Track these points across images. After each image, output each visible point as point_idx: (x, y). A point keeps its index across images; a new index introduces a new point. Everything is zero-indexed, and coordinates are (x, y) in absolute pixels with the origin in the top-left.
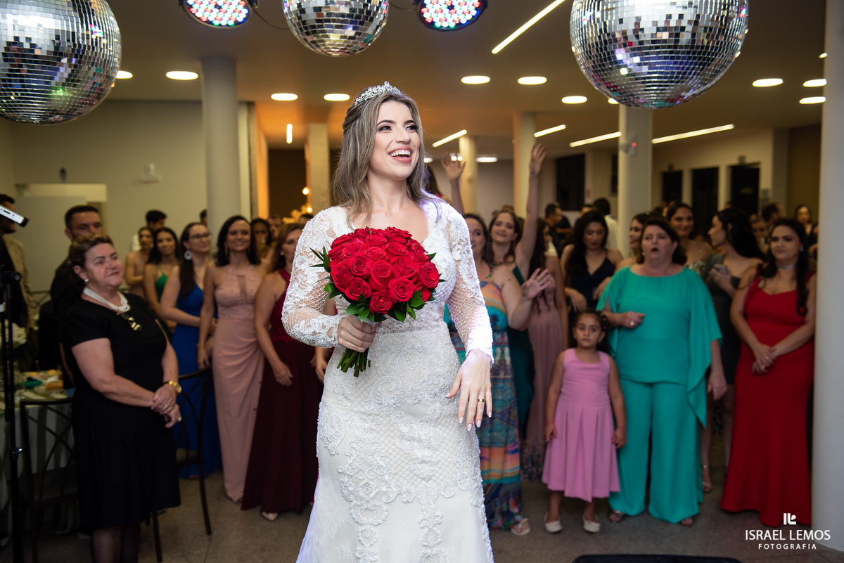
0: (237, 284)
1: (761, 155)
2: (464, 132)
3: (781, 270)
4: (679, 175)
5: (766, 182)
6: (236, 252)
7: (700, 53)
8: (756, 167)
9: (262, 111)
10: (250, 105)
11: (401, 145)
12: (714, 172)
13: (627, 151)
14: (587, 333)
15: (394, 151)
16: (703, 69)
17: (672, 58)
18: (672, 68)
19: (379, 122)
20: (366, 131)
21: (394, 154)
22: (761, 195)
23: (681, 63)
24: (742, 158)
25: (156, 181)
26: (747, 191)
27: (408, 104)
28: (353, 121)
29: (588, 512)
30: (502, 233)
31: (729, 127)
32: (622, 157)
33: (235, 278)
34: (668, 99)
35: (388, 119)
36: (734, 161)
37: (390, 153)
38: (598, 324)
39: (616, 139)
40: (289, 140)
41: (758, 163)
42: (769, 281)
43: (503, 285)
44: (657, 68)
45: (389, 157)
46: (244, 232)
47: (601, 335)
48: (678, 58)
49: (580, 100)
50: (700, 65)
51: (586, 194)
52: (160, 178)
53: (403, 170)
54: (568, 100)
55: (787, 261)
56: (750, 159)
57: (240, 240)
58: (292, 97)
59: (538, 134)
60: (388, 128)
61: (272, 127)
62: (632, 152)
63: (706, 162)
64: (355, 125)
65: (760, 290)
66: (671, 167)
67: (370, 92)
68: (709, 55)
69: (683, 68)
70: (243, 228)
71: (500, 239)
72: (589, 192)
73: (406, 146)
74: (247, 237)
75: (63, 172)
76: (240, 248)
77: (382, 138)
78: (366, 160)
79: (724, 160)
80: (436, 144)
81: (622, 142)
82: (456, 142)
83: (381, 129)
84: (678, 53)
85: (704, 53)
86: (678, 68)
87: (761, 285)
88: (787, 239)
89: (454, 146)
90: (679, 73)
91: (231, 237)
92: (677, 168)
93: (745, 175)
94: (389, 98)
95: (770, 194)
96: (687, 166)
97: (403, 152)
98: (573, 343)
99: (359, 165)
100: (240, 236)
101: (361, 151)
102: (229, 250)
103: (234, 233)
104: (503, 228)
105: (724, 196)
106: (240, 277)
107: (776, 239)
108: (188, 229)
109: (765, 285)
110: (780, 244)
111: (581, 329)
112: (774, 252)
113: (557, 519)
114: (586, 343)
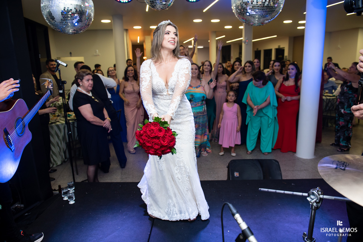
0: (132, 87)
1: (285, 45)
3: (290, 79)
4: (260, 51)
5: (286, 53)
6: (130, 77)
8: (283, 49)
9: (130, 32)
10: (127, 30)
11: (172, 39)
12: (270, 50)
13: (245, 43)
14: (231, 97)
15: (170, 41)
16: (271, 13)
19: (166, 31)
20: (161, 33)
21: (170, 42)
22: (285, 58)
24: (279, 46)
25: (99, 55)
26: (281, 56)
27: (175, 27)
28: (157, 31)
29: (233, 150)
30: (206, 68)
31: (276, 36)
32: (243, 45)
33: (131, 85)
34: (261, 23)
35: (169, 30)
36: (277, 47)
37: (169, 42)
38: (234, 94)
39: (242, 40)
40: (138, 42)
41: (284, 48)
42: (286, 82)
43: (204, 86)
45: (168, 43)
46: (132, 70)
47: (235, 98)
49: (230, 27)
51: (231, 58)
52: (100, 54)
53: (172, 47)
54: (226, 27)
55: (292, 76)
56: (281, 47)
57: (131, 73)
58: (140, 27)
59: (217, 39)
60: (168, 33)
61: (133, 37)
62: (246, 43)
63: (268, 47)
64: (158, 32)
65: (284, 85)
66: (257, 49)
67: (163, 23)
70: (131, 69)
71: (206, 70)
72: (232, 57)
73: (174, 40)
74: (133, 72)
75: (71, 53)
76: (131, 76)
77: (166, 36)
78: (161, 43)
79: (273, 47)
80: (185, 42)
81: (243, 40)
82: (191, 41)
83: (166, 34)
85: (272, 8)
87: (284, 83)
88: (292, 69)
89: (190, 43)
91: (128, 72)
92: (259, 49)
93: (280, 51)
94: (169, 24)
95: (288, 57)
96: (262, 49)
97: (172, 42)
98: (227, 101)
99: (158, 45)
100: (130, 72)
101: (159, 40)
102: (128, 76)
103: (129, 71)
104: (207, 67)
105: (273, 58)
106: (132, 85)
107: (289, 69)
108: (109, 69)
109: (285, 83)
110: (291, 70)
111: (229, 96)
112: (288, 73)
113: (223, 152)
114: (231, 100)
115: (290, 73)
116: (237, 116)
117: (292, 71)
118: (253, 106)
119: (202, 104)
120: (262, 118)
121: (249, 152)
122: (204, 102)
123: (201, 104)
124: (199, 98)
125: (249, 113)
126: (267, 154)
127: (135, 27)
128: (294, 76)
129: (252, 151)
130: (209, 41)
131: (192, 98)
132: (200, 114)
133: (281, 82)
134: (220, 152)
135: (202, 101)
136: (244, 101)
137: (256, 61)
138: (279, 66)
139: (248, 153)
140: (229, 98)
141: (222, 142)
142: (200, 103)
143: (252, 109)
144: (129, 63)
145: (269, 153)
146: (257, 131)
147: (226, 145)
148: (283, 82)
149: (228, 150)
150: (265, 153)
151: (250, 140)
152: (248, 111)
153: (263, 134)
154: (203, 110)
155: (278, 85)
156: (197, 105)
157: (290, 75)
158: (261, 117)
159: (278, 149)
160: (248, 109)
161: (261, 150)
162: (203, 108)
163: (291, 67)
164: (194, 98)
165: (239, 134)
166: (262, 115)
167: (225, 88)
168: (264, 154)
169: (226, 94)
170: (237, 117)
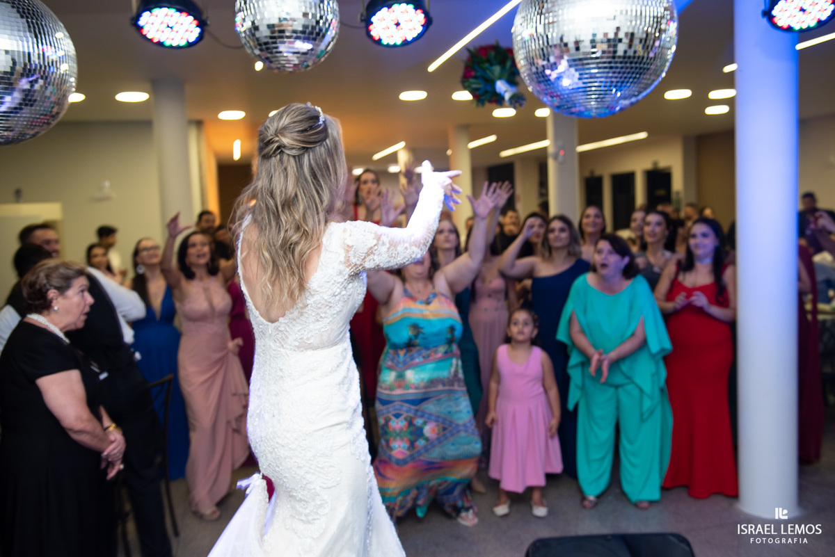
0: (203, 296)
1: (672, 160)
2: (402, 144)
3: (698, 265)
4: (600, 179)
5: (677, 184)
6: (198, 266)
7: (636, 63)
8: (668, 171)
9: (210, 130)
10: (199, 124)
12: (630, 176)
13: (556, 157)
14: (520, 327)
16: (639, 78)
17: (611, 68)
18: (611, 77)
22: (673, 197)
23: (619, 73)
24: (655, 164)
25: (109, 199)
26: (661, 192)
29: (536, 495)
31: (642, 135)
32: (551, 164)
36: (648, 166)
38: (532, 319)
39: (545, 149)
40: (237, 157)
41: (670, 168)
42: (687, 275)
44: (598, 78)
46: (204, 245)
48: (617, 68)
49: (510, 112)
50: (637, 74)
51: (517, 200)
52: (113, 195)
54: (498, 113)
55: (705, 256)
56: (663, 163)
58: (238, 115)
59: (471, 146)
61: (220, 145)
62: (560, 160)
63: (623, 167)
65: (680, 283)
66: (592, 172)
68: (644, 64)
69: (621, 78)
72: (519, 198)
74: (207, 249)
75: (18, 192)
76: (201, 262)
79: (639, 166)
80: (377, 157)
81: (551, 150)
82: (396, 153)
84: (616, 63)
85: (640, 63)
86: (616, 77)
87: (681, 278)
88: (704, 235)
89: (393, 158)
90: (617, 82)
91: (192, 251)
92: (598, 173)
93: (658, 179)
95: (682, 195)
96: (606, 171)
105: (640, 197)
106: (206, 290)
107: (694, 236)
108: (139, 242)
109: (684, 279)
110: (699, 240)
111: (515, 324)
112: (693, 248)
113: (505, 503)
114: (521, 338)
115: (697, 246)
116: (544, 386)
117: (702, 241)
118: (590, 350)
119: (448, 355)
120: (620, 390)
121: (591, 502)
122: (455, 347)
123: (446, 353)
124: (437, 334)
125: (575, 375)
126: (645, 505)
127: (225, 115)
128: (711, 255)
129: (599, 497)
130: (449, 152)
131: (416, 336)
132: (440, 387)
133: (672, 276)
134: (497, 505)
135: (450, 342)
136: (561, 336)
137: (592, 211)
138: (658, 224)
139: (586, 503)
140: (514, 330)
141: (501, 472)
142: (442, 350)
143: (586, 362)
144: (207, 221)
145: (652, 503)
146: (606, 434)
147: (512, 482)
148: (677, 274)
149: (521, 500)
150: (641, 502)
151: (589, 462)
152: (574, 367)
153: (630, 442)
154: (450, 372)
155: (664, 285)
156: (431, 358)
157: (698, 252)
158: (617, 387)
159: (680, 486)
160: (574, 359)
161: (624, 494)
162: (451, 365)
163: (699, 229)
164: (421, 336)
165: (555, 445)
166: (618, 379)
167: (502, 296)
168: (636, 505)
169: (505, 314)
170: (541, 390)
